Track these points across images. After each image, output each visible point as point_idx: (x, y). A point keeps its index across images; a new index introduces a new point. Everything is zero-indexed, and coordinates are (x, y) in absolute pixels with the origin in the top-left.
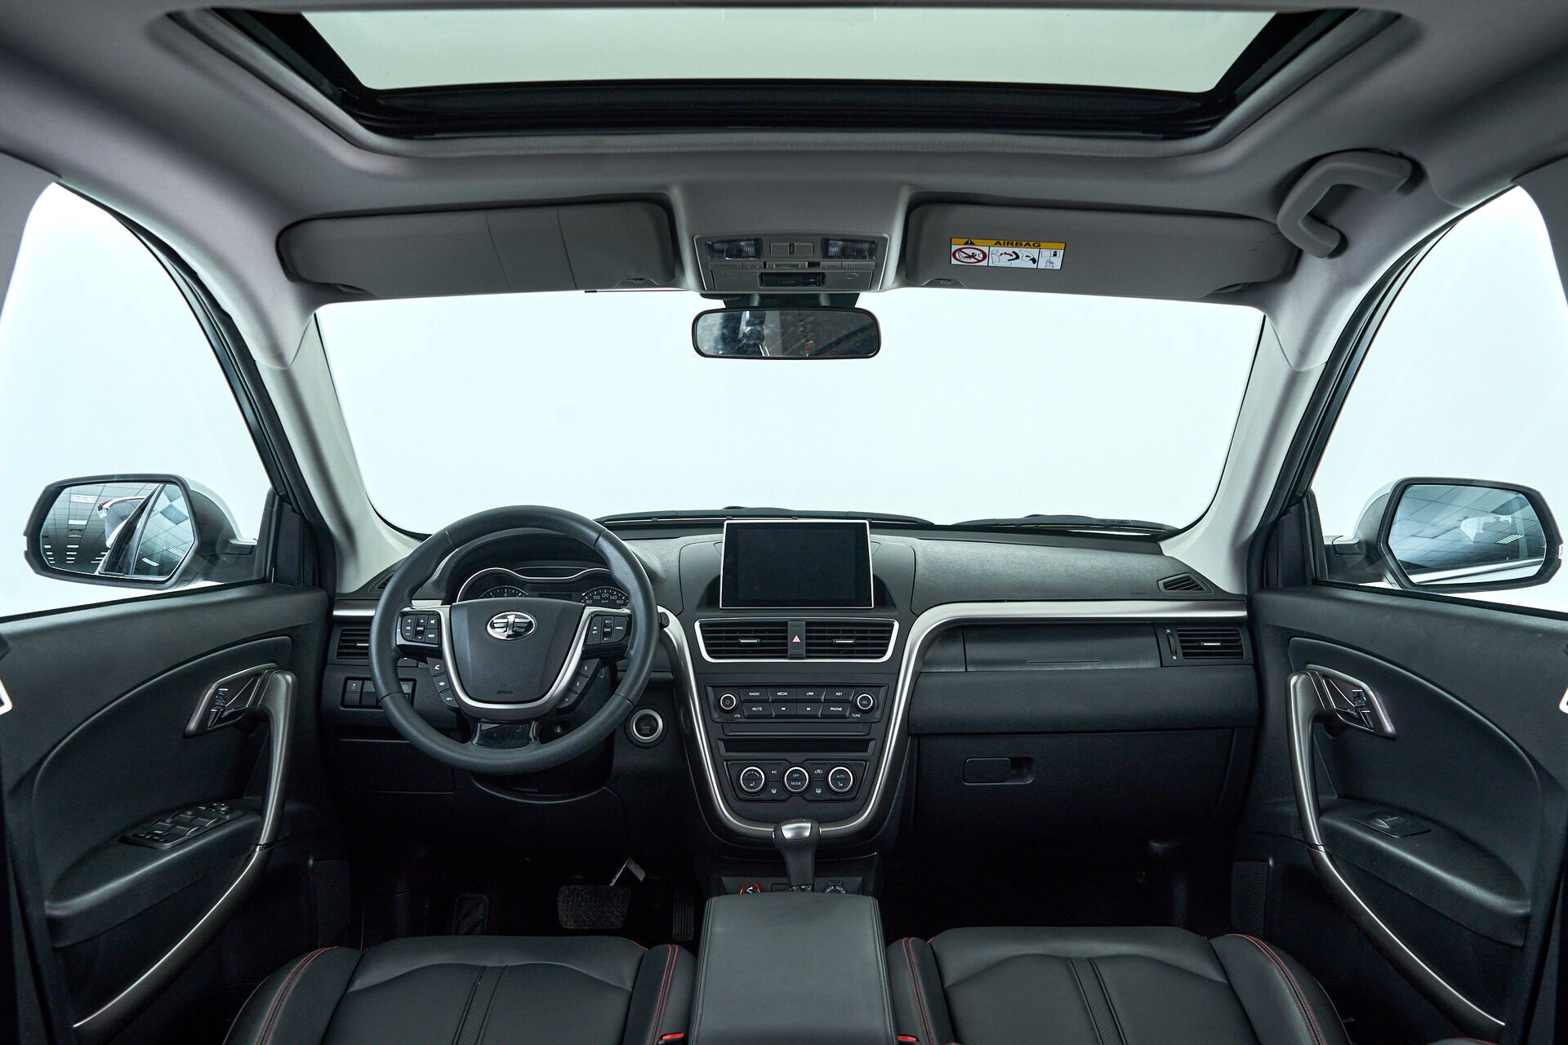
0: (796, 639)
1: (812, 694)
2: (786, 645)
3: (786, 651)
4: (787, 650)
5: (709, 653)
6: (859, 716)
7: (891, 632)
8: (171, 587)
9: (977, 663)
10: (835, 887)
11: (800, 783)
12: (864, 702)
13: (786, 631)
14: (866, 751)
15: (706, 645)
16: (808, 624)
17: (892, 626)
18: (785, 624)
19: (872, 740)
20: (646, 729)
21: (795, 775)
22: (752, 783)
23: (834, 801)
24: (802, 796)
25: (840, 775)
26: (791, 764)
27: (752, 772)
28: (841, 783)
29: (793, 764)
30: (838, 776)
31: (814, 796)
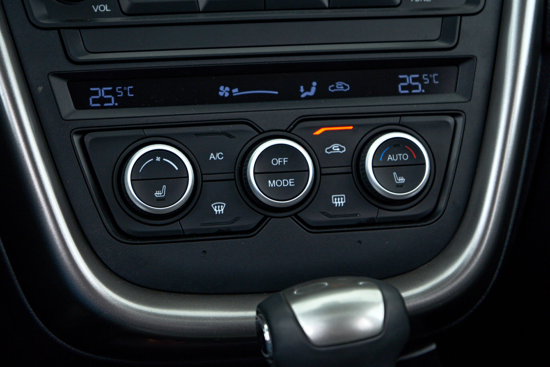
11: (290, 183)
21: (275, 162)
22: (160, 189)
23: (380, 224)
24: (296, 215)
25: (394, 153)
26: (260, 133)
27: (158, 159)
28: (399, 175)
29: (264, 132)
30: (390, 158)
31: (328, 215)
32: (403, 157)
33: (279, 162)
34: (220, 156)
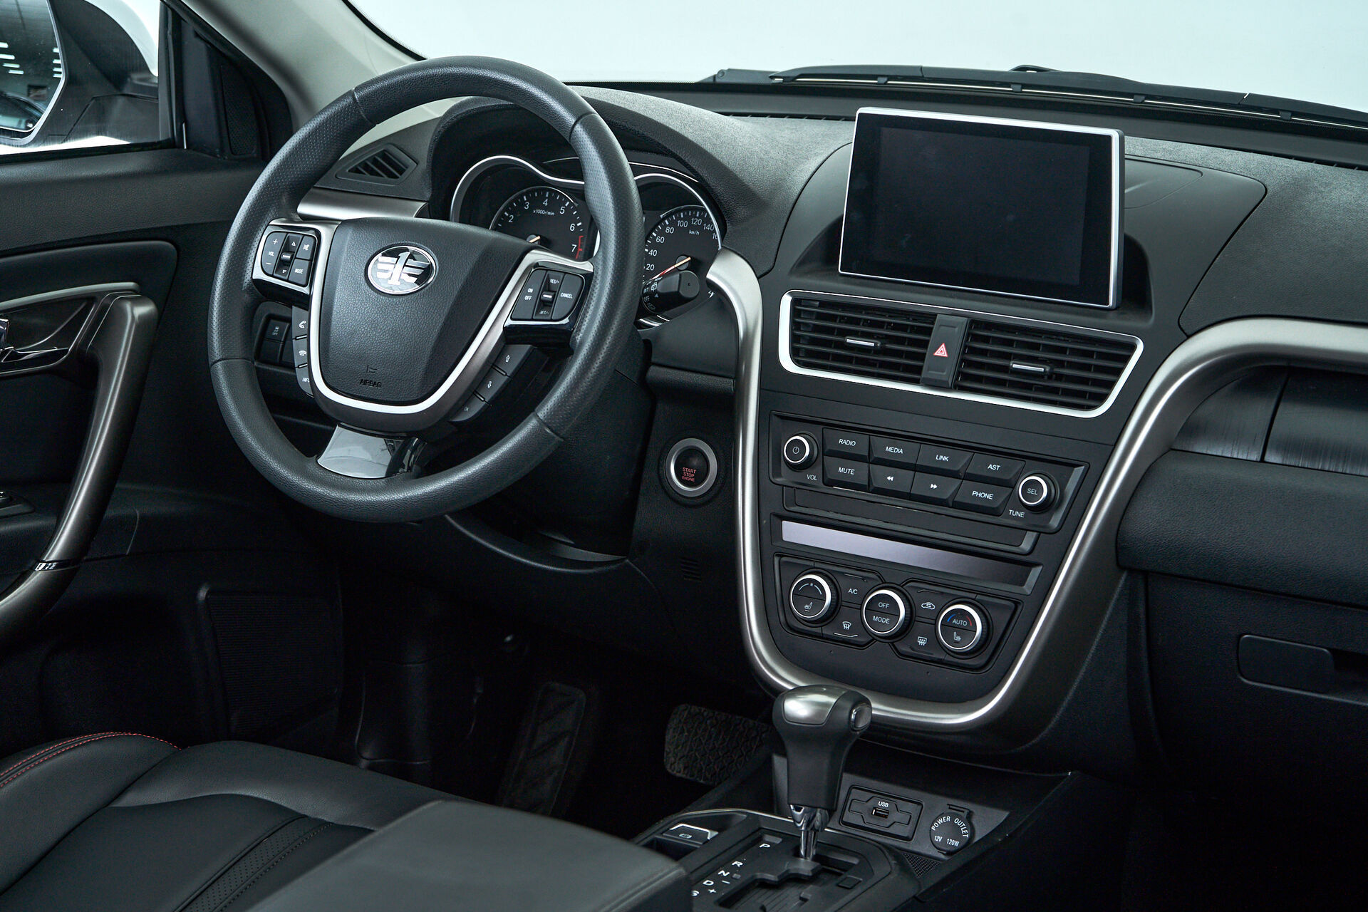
0: (942, 352)
1: (945, 458)
2: (922, 357)
3: (919, 370)
4: (921, 368)
5: (795, 354)
6: (1021, 515)
7: (1126, 360)
8: (29, 144)
9: (1290, 447)
10: (952, 819)
11: (887, 621)
12: (1031, 491)
13: (928, 332)
14: (1022, 584)
15: (794, 339)
16: (975, 323)
17: (1133, 348)
18: (932, 317)
19: (1037, 565)
20: (690, 473)
21: (881, 605)
22: (809, 604)
23: (946, 664)
24: (892, 643)
25: (958, 619)
26: (883, 583)
27: (812, 585)
28: (958, 635)
29: (886, 583)
30: (954, 621)
31: (913, 649)
32: (964, 623)
33: (883, 605)
34: (855, 592)
